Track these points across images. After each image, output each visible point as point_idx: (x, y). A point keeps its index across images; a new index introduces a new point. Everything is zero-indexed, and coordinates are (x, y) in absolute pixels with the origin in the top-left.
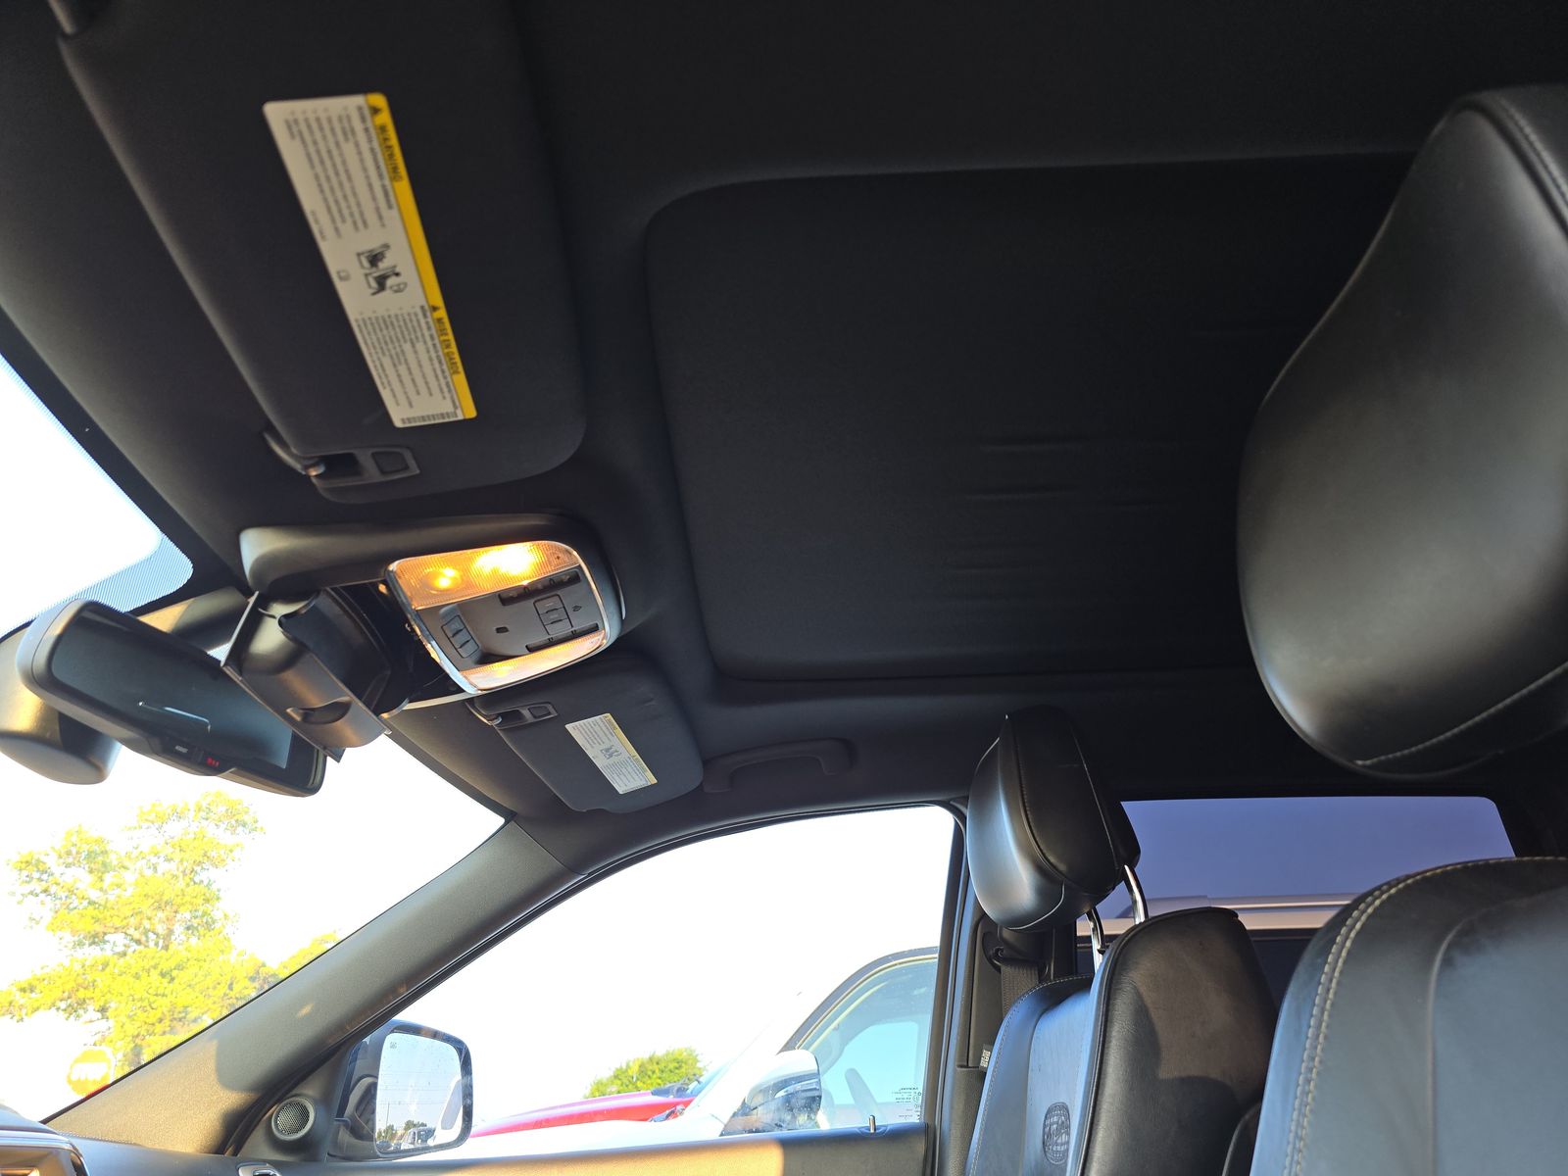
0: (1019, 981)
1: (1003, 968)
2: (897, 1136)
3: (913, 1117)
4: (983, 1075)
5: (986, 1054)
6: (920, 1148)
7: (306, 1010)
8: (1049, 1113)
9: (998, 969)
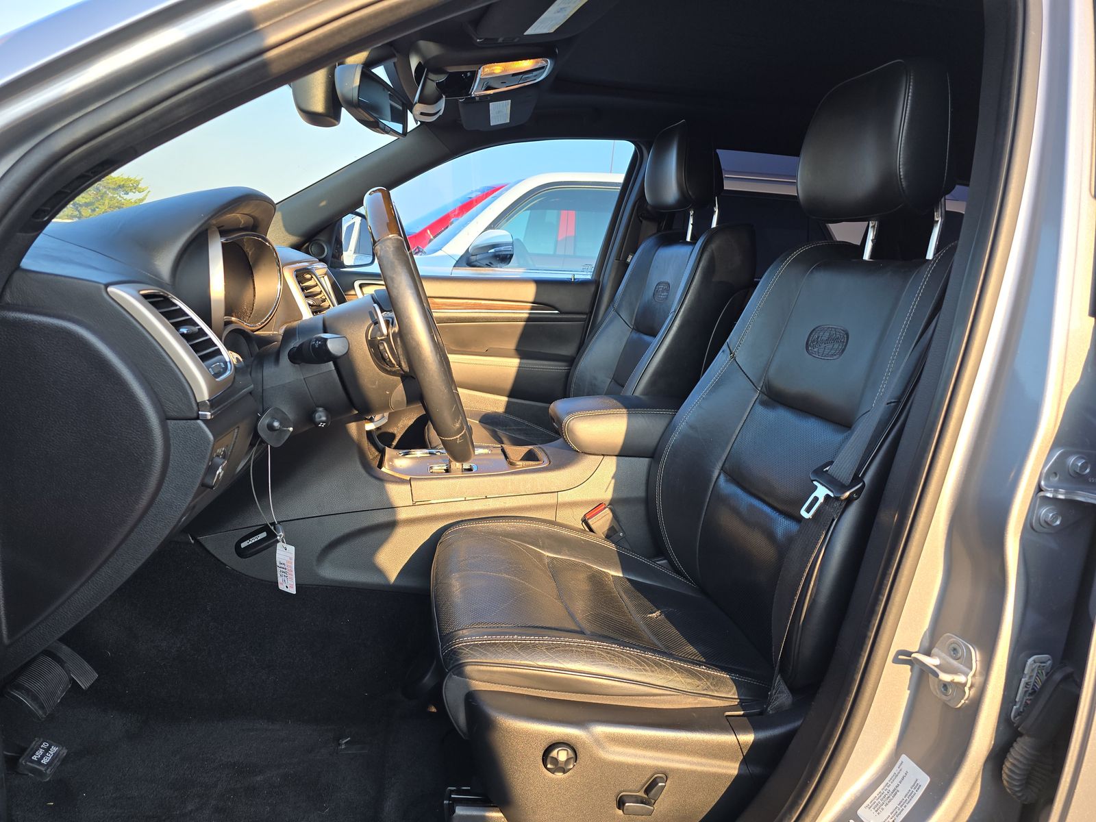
0: (649, 227)
1: (644, 222)
2: (584, 283)
3: (588, 276)
4: (628, 265)
5: (630, 257)
6: (593, 289)
7: (323, 204)
8: (659, 284)
9: (641, 222)
